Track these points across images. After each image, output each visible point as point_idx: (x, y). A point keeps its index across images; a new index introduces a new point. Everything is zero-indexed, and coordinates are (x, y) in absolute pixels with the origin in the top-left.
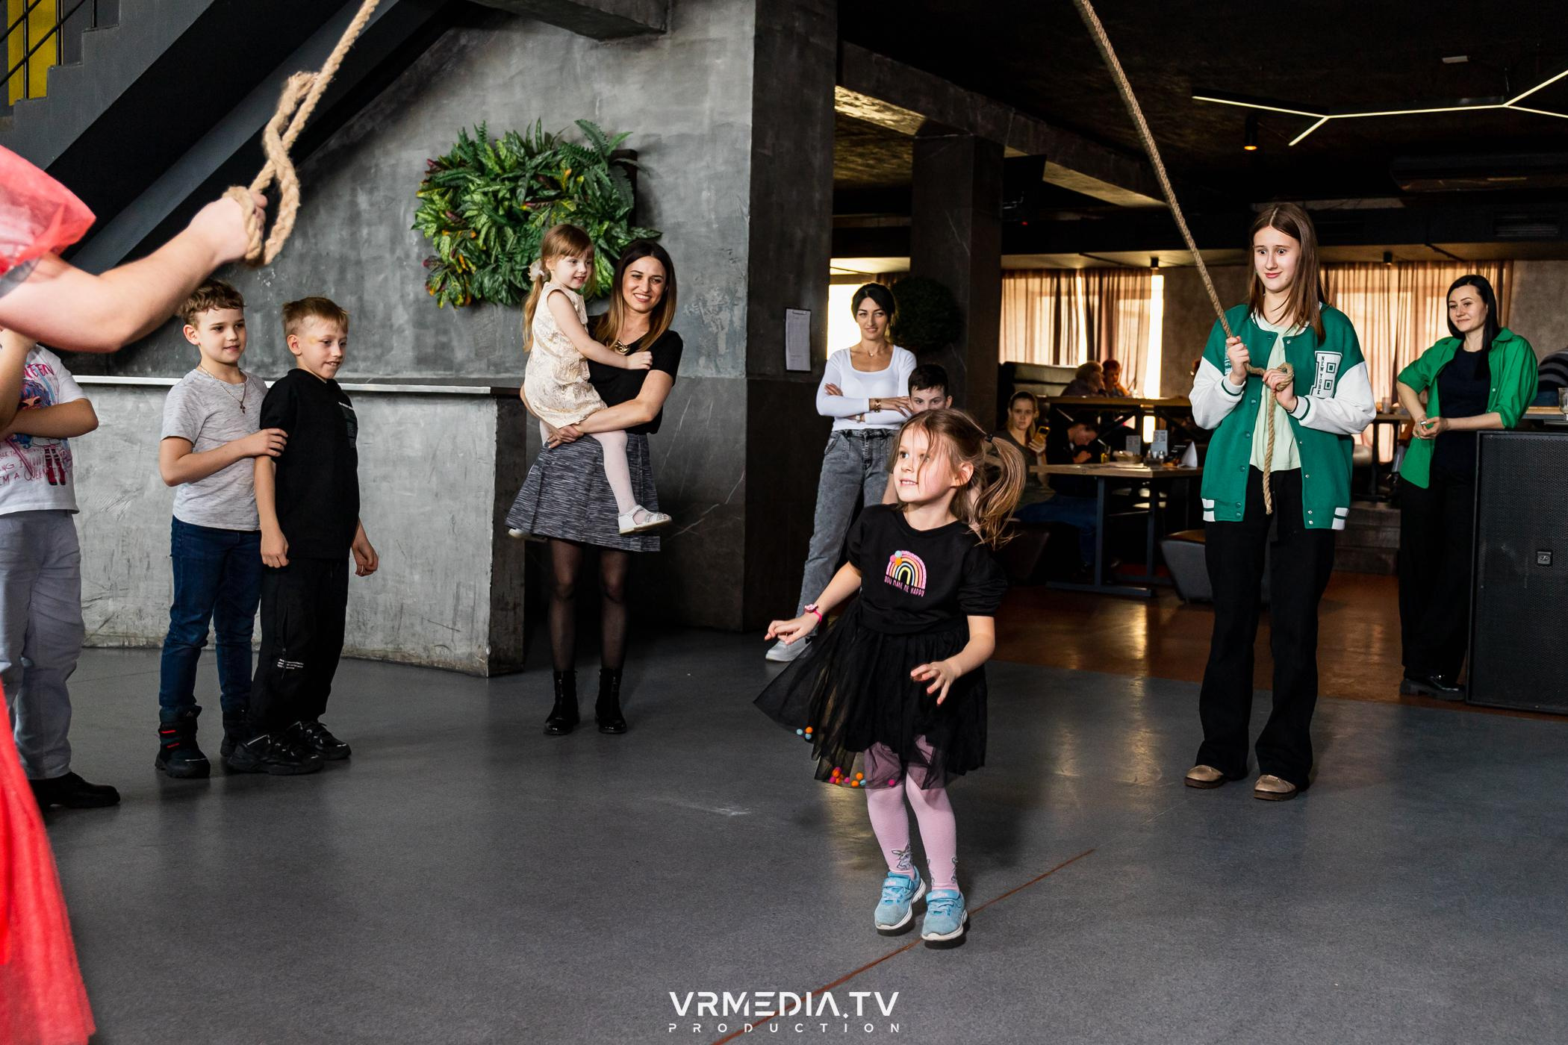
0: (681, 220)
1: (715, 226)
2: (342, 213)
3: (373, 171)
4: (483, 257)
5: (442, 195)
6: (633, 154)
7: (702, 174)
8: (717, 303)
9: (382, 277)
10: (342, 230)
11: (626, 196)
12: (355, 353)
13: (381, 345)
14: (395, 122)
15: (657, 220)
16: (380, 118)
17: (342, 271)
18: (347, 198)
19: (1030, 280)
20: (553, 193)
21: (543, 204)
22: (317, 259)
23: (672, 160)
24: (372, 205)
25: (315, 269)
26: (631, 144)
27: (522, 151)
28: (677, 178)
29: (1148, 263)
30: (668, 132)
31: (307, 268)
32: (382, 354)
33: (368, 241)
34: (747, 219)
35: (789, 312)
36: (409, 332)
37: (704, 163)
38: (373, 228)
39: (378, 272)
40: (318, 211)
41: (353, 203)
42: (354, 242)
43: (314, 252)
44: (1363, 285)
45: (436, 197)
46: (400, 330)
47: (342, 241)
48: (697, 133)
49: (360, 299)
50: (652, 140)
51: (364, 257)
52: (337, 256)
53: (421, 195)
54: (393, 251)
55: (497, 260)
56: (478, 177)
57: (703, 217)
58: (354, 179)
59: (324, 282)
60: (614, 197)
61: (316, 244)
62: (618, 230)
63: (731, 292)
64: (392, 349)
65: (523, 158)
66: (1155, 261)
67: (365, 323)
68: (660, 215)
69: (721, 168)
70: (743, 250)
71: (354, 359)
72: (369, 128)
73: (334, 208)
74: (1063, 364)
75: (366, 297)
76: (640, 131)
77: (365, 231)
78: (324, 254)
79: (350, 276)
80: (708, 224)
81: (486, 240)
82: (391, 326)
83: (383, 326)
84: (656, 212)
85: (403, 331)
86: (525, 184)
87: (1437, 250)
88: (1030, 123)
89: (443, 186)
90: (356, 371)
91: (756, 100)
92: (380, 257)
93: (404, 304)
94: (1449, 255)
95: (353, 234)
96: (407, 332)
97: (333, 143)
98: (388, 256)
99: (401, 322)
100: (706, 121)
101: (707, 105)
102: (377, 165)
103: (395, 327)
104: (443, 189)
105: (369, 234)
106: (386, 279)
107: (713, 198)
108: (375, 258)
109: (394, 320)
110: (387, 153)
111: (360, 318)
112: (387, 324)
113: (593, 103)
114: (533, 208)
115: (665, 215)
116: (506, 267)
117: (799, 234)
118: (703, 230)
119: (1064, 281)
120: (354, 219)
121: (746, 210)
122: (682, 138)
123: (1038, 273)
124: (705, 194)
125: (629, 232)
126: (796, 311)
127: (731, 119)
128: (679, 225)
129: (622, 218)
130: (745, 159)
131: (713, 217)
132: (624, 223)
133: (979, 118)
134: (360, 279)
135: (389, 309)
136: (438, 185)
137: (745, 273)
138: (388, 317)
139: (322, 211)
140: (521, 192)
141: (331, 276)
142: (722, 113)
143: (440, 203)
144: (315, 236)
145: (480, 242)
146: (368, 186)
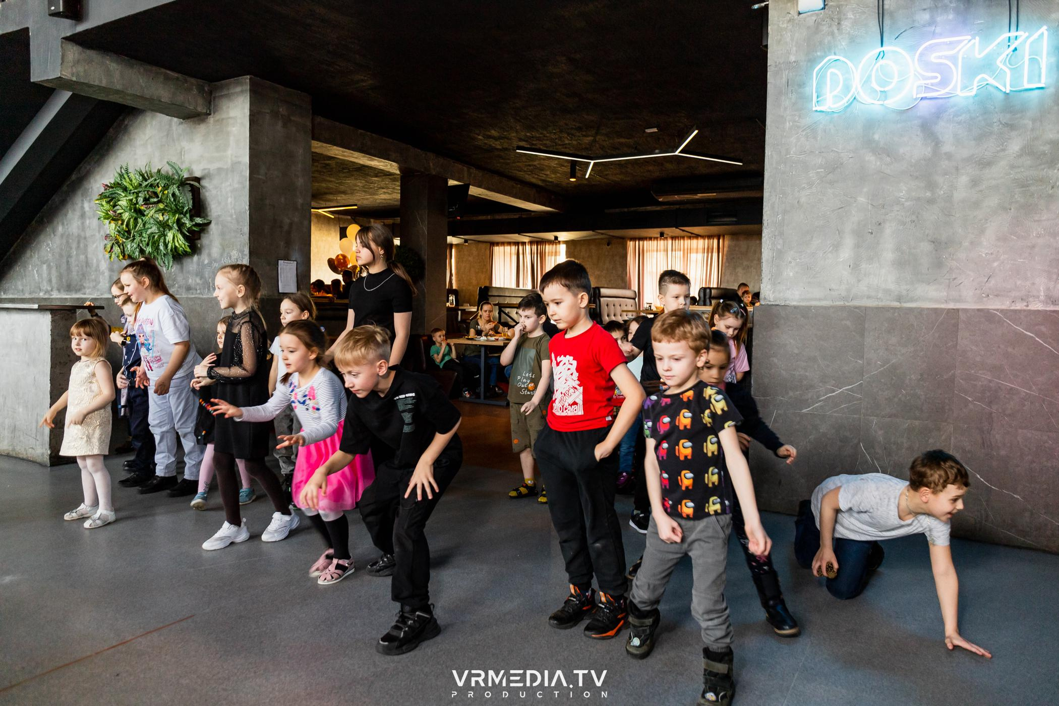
0: (220, 213)
1: (234, 216)
2: (78, 213)
3: (90, 190)
4: (126, 234)
5: (108, 202)
6: (198, 180)
7: (228, 189)
8: (235, 257)
9: (95, 245)
10: (78, 221)
11: (188, 200)
12: (85, 285)
13: (95, 281)
14: (99, 165)
15: (209, 214)
16: (93, 163)
17: (79, 243)
18: (80, 205)
19: (506, 247)
20: (155, 200)
21: (151, 206)
22: (68, 236)
23: (216, 181)
24: (90, 208)
25: (67, 242)
26: (197, 174)
27: (141, 178)
28: (217, 192)
29: (553, 238)
30: (213, 167)
31: (64, 241)
32: (96, 285)
33: (89, 227)
34: (248, 213)
35: (280, 262)
36: (107, 274)
37: (229, 183)
38: (91, 220)
39: (94, 243)
40: (68, 211)
41: (83, 208)
42: (83, 227)
43: (67, 233)
44: (655, 249)
45: (104, 203)
46: (103, 273)
47: (78, 228)
48: (225, 167)
49: (86, 257)
50: (206, 171)
51: (88, 235)
52: (76, 235)
53: (97, 202)
54: (99, 232)
55: (134, 236)
56: (123, 192)
57: (229, 212)
58: (82, 195)
59: (71, 248)
60: (181, 201)
61: (68, 229)
62: (185, 219)
63: (242, 252)
64: (99, 282)
65: (142, 182)
66: (556, 238)
67: (88, 269)
68: (211, 211)
69: (236, 186)
70: (246, 229)
71: (84, 288)
72: (88, 168)
73: (74, 210)
74: (521, 287)
75: (89, 256)
76: (202, 166)
77: (88, 222)
78: (71, 233)
79: (82, 245)
80: (231, 216)
81: (127, 225)
82: (99, 271)
83: (96, 270)
84: (209, 209)
85: (104, 273)
86: (143, 196)
87: (683, 231)
88: (465, 168)
89: (109, 197)
90: (85, 294)
91: (251, 149)
92: (94, 235)
93: (104, 259)
94: (692, 233)
95: (83, 223)
96: (106, 274)
97: (74, 177)
98: (97, 234)
99: (103, 268)
100: (229, 161)
101: (229, 152)
102: (92, 188)
103: (101, 271)
104: (109, 199)
105: (89, 223)
106: (97, 247)
107: (233, 202)
108: (92, 236)
109: (100, 267)
110: (96, 181)
111: (86, 267)
112: (97, 269)
113: (181, 153)
114: (146, 208)
115: (212, 211)
116: (138, 239)
117: (287, 221)
118: (229, 219)
119: (521, 248)
120: (83, 216)
121: (247, 208)
122: (219, 170)
123: (509, 243)
124: (229, 200)
125: (191, 220)
126: (285, 262)
127: (240, 160)
128: (219, 216)
129: (186, 212)
130: (246, 180)
131: (233, 211)
132: (188, 215)
133: (431, 165)
134: (86, 246)
135: (98, 261)
136: (106, 197)
137: (247, 241)
138: (98, 266)
139: (70, 212)
140: (141, 200)
141: (74, 245)
142: (236, 157)
143: (107, 207)
144: (67, 224)
145: (124, 226)
146: (88, 198)
